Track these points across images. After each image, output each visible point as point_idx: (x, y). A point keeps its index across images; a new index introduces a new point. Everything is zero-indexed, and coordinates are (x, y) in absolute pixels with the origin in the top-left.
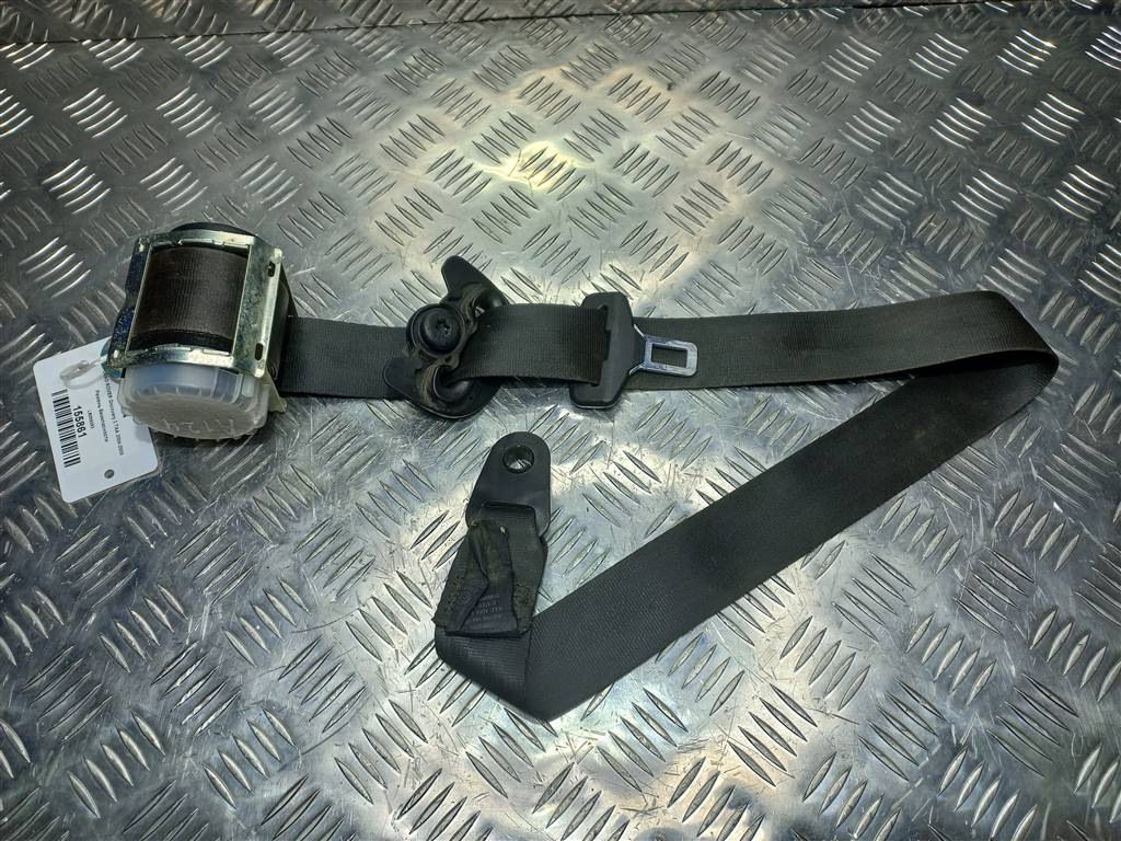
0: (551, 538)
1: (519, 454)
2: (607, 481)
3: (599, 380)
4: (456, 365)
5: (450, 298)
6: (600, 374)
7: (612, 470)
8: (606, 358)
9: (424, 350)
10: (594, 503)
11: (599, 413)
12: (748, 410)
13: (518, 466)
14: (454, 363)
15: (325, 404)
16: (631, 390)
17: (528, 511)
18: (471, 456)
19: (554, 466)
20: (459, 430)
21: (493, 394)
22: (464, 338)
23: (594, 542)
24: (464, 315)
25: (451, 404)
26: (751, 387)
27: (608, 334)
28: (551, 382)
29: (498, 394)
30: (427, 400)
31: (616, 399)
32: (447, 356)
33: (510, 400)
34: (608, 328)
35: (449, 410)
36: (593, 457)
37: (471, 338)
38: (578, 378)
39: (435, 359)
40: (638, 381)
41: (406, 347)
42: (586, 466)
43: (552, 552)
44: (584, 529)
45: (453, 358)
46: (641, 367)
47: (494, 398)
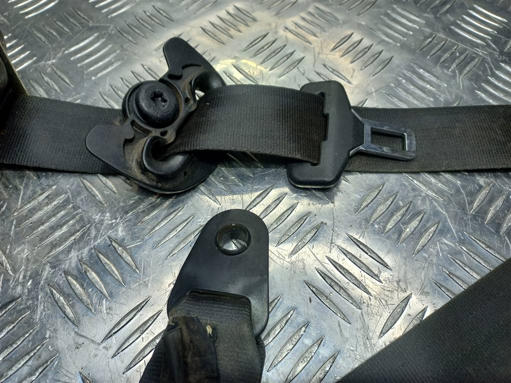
0: (268, 335)
1: (233, 233)
2: (331, 267)
3: (319, 159)
4: (172, 140)
5: (170, 75)
6: (320, 154)
7: (336, 255)
8: (325, 138)
9: (138, 121)
10: (318, 292)
11: (318, 194)
12: (472, 195)
13: (232, 246)
14: (170, 137)
15: (39, 178)
16: (350, 172)
17: (241, 302)
18: (182, 235)
19: (272, 248)
20: (172, 207)
21: (211, 172)
22: (182, 114)
23: (320, 341)
24: (184, 93)
25: (162, 178)
26: (471, 171)
27: (326, 117)
28: (269, 161)
29: (215, 173)
30: (136, 172)
31: (336, 180)
32: (162, 130)
33: (226, 179)
34: (326, 112)
35: (160, 185)
36: (314, 239)
37: (190, 116)
38: (298, 157)
39: (148, 132)
40: (357, 163)
41: (119, 118)
42: (305, 249)
43: (270, 354)
44: (307, 325)
45: (169, 132)
46: (361, 148)
47: (211, 176)
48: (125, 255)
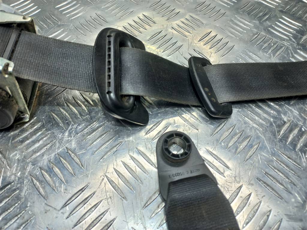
12: (280, 127)
18: (109, 147)
48: (75, 158)
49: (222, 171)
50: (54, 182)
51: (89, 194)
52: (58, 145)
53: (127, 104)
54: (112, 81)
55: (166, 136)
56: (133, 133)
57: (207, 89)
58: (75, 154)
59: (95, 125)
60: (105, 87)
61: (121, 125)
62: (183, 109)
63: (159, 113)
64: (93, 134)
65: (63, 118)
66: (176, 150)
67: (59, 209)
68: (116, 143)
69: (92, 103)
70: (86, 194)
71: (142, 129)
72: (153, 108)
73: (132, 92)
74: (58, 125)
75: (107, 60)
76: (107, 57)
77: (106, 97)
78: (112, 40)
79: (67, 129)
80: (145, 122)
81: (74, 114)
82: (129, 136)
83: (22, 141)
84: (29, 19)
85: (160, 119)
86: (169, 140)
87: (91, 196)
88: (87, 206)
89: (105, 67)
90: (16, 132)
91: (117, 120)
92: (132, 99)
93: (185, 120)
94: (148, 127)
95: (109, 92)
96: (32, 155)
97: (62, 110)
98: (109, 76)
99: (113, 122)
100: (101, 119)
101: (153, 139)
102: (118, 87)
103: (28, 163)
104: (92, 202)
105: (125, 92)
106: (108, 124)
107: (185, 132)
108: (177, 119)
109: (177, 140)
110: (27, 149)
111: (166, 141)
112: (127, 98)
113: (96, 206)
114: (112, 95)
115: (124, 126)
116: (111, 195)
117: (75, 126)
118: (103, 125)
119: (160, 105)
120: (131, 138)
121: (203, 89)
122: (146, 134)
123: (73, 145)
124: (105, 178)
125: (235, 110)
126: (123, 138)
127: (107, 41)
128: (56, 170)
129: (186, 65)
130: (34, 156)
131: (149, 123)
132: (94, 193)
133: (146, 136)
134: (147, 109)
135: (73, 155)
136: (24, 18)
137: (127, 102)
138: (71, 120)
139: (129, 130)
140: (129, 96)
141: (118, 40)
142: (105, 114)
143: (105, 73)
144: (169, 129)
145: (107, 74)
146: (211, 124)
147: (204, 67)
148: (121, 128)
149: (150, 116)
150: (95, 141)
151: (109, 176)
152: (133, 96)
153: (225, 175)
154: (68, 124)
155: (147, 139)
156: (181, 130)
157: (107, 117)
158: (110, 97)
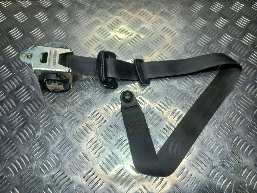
49: (144, 104)
50: (85, 109)
51: (97, 113)
52: (84, 96)
53: (109, 81)
54: (104, 73)
55: (124, 92)
56: (112, 92)
57: (140, 74)
58: (91, 100)
59: (97, 89)
60: (101, 75)
61: (108, 89)
62: (131, 81)
63: (122, 83)
64: (97, 92)
65: (84, 86)
66: (127, 97)
67: (88, 117)
68: (106, 95)
69: (95, 80)
70: (96, 113)
71: (115, 90)
72: (120, 81)
73: (111, 76)
74: (83, 89)
75: (101, 65)
76: (101, 61)
77: (102, 79)
78: (103, 56)
79: (87, 90)
80: (116, 87)
81: (89, 84)
82: (110, 93)
83: (71, 96)
84: (72, 51)
85: (122, 86)
86: (125, 94)
87: (98, 113)
88: (97, 116)
89: (101, 67)
90: (68, 92)
91: (106, 87)
92: (111, 79)
93: (132, 86)
94: (118, 89)
95: (103, 77)
96: (75, 101)
97: (84, 83)
98: (103, 71)
99: (104, 88)
100: (99, 86)
101: (119, 94)
102: (106, 75)
103: (75, 103)
104: (99, 115)
105: (108, 77)
106: (102, 88)
107: (132, 91)
108: (129, 86)
109: (128, 94)
110: (73, 98)
111: (124, 94)
112: (109, 78)
113: (100, 116)
114: (104, 78)
115: (109, 89)
116: (105, 113)
117: (90, 89)
118: (100, 89)
119: (122, 80)
120: (111, 94)
121: (139, 73)
122: (117, 92)
123: (90, 97)
124: (103, 108)
125: (152, 82)
126: (108, 94)
127: (101, 57)
128: (85, 105)
129: (133, 63)
130: (76, 101)
131: (118, 88)
132: (99, 112)
133: (117, 93)
134: (117, 82)
135: (90, 100)
136: (71, 50)
137: (109, 80)
138: (88, 87)
139: (110, 90)
140: (110, 78)
141: (105, 56)
142: (101, 84)
143: (101, 70)
144: (125, 90)
145: (102, 70)
146: (142, 87)
147: (141, 63)
148: (107, 90)
149: (118, 85)
150: (98, 95)
151: (104, 107)
152: (111, 78)
153: (145, 106)
154: (87, 89)
155: (117, 94)
156: (130, 90)
157: (101, 86)
158: (103, 79)
